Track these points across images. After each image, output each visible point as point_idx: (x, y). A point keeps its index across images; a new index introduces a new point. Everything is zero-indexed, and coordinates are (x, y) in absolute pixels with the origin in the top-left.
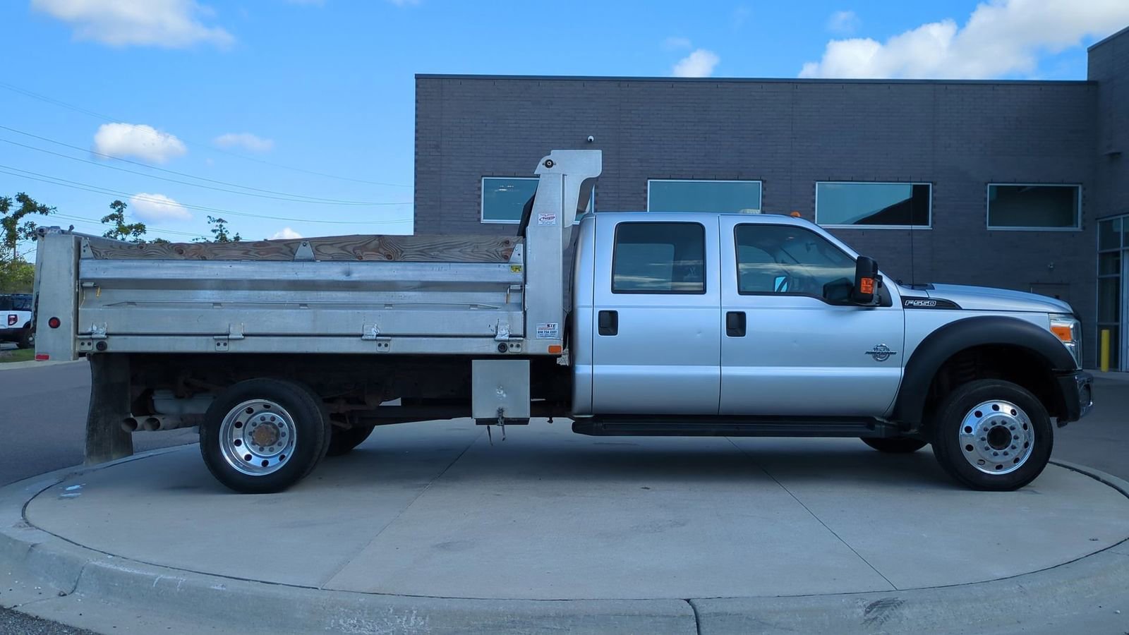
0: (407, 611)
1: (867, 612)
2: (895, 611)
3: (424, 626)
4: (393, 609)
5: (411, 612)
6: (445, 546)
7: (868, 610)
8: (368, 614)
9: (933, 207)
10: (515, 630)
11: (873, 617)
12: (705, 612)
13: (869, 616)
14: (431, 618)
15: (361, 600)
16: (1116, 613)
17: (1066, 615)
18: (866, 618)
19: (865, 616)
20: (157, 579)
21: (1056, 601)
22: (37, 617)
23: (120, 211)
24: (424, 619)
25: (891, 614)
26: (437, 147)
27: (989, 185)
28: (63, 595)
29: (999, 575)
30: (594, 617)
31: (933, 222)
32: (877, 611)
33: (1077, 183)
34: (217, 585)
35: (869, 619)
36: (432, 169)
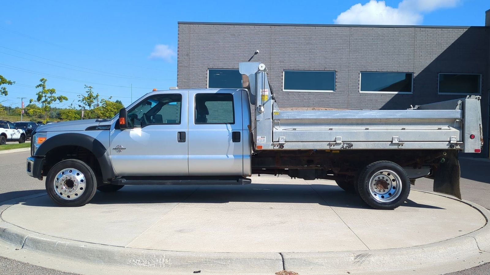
0: (161, 256)
1: (355, 259)
2: (367, 259)
3: (168, 262)
4: (156, 255)
5: (163, 257)
6: (180, 231)
7: (356, 258)
8: (145, 257)
9: (414, 84)
10: (206, 264)
11: (358, 261)
12: (287, 258)
13: (356, 260)
14: (172, 259)
15: (143, 252)
16: (464, 261)
17: (442, 261)
18: (354, 261)
19: (354, 260)
20: (57, 243)
21: (438, 255)
22: (7, 258)
23: (44, 83)
24: (168, 259)
25: (365, 260)
26: (188, 55)
27: (439, 74)
28: (18, 250)
29: (415, 245)
30: (240, 260)
31: (414, 91)
32: (359, 258)
33: (480, 73)
34: (82, 245)
35: (356, 262)
36: (185, 65)
